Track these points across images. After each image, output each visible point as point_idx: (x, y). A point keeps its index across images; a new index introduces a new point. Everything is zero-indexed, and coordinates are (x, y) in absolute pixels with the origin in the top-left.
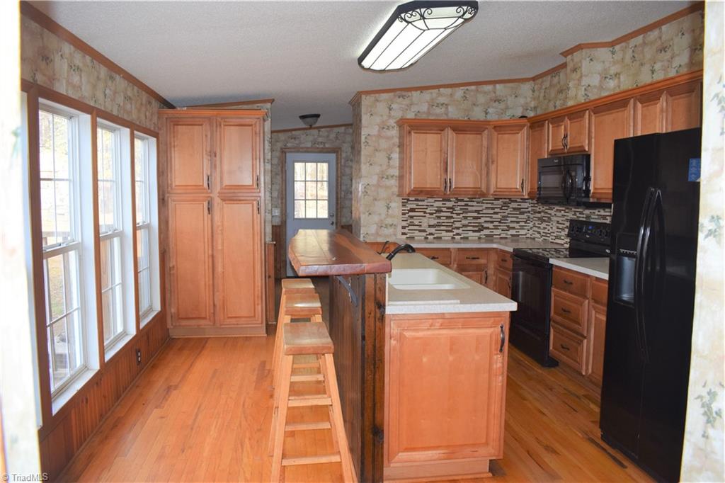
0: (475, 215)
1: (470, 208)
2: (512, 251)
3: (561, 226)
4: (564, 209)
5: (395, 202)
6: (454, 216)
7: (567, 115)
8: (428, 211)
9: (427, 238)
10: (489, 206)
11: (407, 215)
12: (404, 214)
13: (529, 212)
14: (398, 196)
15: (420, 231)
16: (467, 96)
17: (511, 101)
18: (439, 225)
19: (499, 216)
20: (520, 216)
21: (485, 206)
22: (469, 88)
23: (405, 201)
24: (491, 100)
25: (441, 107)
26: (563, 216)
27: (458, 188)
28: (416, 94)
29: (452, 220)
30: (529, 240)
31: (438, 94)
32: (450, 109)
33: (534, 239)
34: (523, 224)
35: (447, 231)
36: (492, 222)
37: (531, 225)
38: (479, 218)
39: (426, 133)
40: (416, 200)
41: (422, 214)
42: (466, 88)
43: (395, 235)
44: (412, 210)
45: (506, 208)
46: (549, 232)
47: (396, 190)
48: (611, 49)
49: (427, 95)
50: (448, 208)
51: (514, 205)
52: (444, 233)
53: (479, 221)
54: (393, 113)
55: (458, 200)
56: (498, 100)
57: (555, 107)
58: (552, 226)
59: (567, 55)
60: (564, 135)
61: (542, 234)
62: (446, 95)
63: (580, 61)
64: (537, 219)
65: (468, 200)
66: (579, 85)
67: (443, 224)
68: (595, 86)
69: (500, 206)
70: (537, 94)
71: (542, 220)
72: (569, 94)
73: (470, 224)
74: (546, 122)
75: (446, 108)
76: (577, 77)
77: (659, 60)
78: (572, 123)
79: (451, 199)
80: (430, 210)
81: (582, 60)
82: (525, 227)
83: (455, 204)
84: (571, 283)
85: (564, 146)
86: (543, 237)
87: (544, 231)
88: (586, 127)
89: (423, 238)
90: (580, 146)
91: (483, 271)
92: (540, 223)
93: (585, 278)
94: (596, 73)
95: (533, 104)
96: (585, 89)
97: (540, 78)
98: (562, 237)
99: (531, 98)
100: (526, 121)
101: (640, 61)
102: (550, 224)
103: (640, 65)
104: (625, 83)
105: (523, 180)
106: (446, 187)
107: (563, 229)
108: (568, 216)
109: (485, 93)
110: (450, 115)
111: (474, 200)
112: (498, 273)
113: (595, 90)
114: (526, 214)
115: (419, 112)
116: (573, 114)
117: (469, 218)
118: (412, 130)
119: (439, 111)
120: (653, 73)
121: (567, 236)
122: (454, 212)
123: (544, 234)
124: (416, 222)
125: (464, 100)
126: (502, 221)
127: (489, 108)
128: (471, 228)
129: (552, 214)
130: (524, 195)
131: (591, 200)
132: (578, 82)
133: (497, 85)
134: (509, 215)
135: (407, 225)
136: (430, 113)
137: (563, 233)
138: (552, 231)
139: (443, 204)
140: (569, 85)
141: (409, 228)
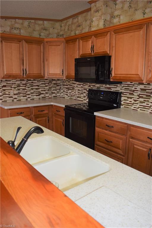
0: (37, 87)
1: (34, 84)
2: (64, 107)
3: (81, 92)
4: (82, 84)
6: (27, 88)
7: (94, 35)
8: (13, 86)
9: (14, 101)
10: (43, 82)
13: (61, 85)
15: (10, 97)
16: (30, 25)
17: (51, 30)
18: (19, 93)
19: (47, 87)
20: (57, 87)
21: (41, 83)
22: (31, 21)
24: (42, 29)
25: (17, 29)
26: (82, 87)
27: (30, 74)
29: (26, 91)
30: (61, 98)
31: (15, 22)
32: (22, 31)
33: (64, 97)
35: (24, 96)
36: (45, 91)
37: (62, 91)
38: (39, 89)
39: (11, 43)
40: (6, 81)
41: (10, 88)
42: (29, 21)
44: (4, 86)
45: (51, 83)
46: (74, 95)
48: (114, 2)
49: (9, 22)
50: (23, 84)
51: (54, 82)
52: (22, 98)
53: (39, 90)
55: (28, 80)
56: (45, 29)
57: (75, 34)
58: (75, 92)
59: (92, 3)
60: (92, 46)
61: (69, 95)
62: (19, 24)
63: (102, 6)
64: (65, 88)
65: (33, 80)
66: (100, 19)
67: (21, 93)
68: (108, 20)
69: (48, 83)
70: (63, 28)
71: (68, 89)
72: (93, 24)
73: (35, 92)
74: (78, 39)
75: (20, 30)
76: (99, 15)
77: (149, 7)
78: (98, 39)
79: (25, 80)
80: (14, 86)
81: (103, 5)
82: (59, 92)
83: (27, 82)
84: (113, 127)
85: (92, 52)
86: (70, 97)
87: (70, 94)
88: (108, 41)
89: (11, 101)
90: (104, 52)
91: (46, 116)
92: (68, 90)
93: (124, 125)
94: (108, 14)
95: (61, 33)
96: (104, 21)
97: (65, 20)
98: (81, 97)
99: (60, 30)
100: (64, 39)
101: (135, 8)
102: (74, 91)
103: (135, 10)
104: (124, 19)
105: (63, 70)
106: (23, 73)
107: (82, 93)
108: (85, 87)
109: (39, 25)
110: (22, 34)
111: (36, 80)
112: (54, 117)
113: (108, 23)
114: (59, 86)
115: (5, 31)
116: (99, 34)
117: (34, 89)
118: (3, 40)
119: (16, 32)
120: (144, 14)
121: (84, 97)
122: (26, 86)
123: (70, 96)
124: (7, 93)
125: (29, 27)
126: (49, 90)
127: (41, 32)
128: (35, 94)
129: (75, 86)
130: (64, 77)
131: (111, 80)
132: (100, 17)
133: (45, 21)
134: (52, 87)
135: (2, 95)
136: (11, 32)
137: (82, 95)
138: (75, 94)
139: (20, 82)
140: (92, 19)
141: (3, 96)
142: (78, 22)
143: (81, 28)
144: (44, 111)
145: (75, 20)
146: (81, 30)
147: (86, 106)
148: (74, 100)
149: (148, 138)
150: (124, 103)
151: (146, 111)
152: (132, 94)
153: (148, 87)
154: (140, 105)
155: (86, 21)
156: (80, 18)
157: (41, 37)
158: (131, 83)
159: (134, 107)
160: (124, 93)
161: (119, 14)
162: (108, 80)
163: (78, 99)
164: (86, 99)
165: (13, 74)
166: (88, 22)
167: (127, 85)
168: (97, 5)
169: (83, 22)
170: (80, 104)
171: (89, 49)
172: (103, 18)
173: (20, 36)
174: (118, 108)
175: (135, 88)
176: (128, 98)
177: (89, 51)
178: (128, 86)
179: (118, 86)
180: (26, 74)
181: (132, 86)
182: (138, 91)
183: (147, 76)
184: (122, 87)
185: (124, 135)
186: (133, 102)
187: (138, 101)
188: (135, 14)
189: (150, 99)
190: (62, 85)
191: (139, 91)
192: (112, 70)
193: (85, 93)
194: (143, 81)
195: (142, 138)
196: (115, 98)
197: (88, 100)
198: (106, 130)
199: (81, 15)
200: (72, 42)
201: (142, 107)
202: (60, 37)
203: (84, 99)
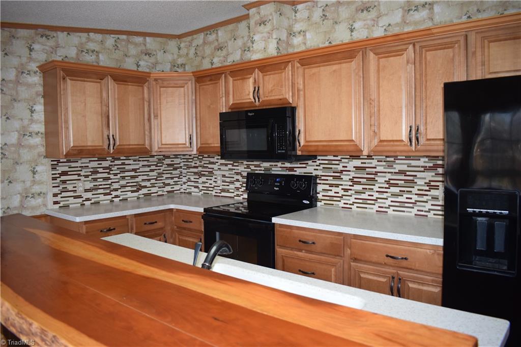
0: (133, 174)
1: (127, 167)
2: (203, 211)
3: (228, 180)
4: (232, 163)
5: (42, 164)
6: (112, 176)
7: (258, 68)
8: (82, 173)
9: (84, 204)
10: (146, 163)
11: (58, 180)
12: (54, 179)
13: (181, 167)
14: (46, 157)
15: (75, 197)
16: (118, 45)
17: (160, 55)
18: (95, 188)
19: (155, 173)
20: (174, 172)
21: (141, 163)
22: (120, 37)
23: (56, 163)
24: (142, 53)
25: (91, 54)
26: (231, 170)
27: (122, 145)
28: (62, 36)
29: (110, 182)
30: (183, 195)
31: (87, 38)
32: (101, 57)
33: (190, 193)
34: (176, 179)
35: (105, 194)
36: (149, 180)
37: (184, 180)
38: (136, 177)
39: (84, 81)
40: (69, 161)
41: (76, 177)
42: (117, 36)
43: (45, 205)
44: (64, 173)
45: (161, 165)
46: (212, 186)
47: (42, 150)
48: (293, 7)
49: (75, 39)
50: (104, 168)
51: (168, 161)
52: (102, 197)
53: (137, 180)
54: (34, 55)
55: (115, 159)
56: (148, 54)
57: (212, 64)
58: (216, 180)
59: (251, 8)
60: (255, 88)
61: (201, 188)
62: (96, 42)
63: (271, 14)
64: (193, 174)
65: (125, 158)
66: (269, 38)
67: (100, 187)
68: (284, 40)
69: (155, 163)
70: (184, 51)
71: (200, 175)
72: (255, 47)
73: (128, 185)
74: (224, 75)
75: (97, 56)
76: (266, 30)
77: (360, 19)
78: (266, 75)
79: (107, 159)
80: (85, 172)
81: (273, 13)
82: (178, 183)
83: (112, 163)
84: (314, 243)
85: (255, 99)
86: (203, 192)
87: (204, 185)
88: (288, 79)
89: (79, 205)
90: (280, 99)
91: (161, 235)
92: (198, 177)
93: (337, 237)
94: (284, 28)
95: (180, 61)
96: (277, 42)
97: (189, 36)
98: (231, 191)
99: (178, 55)
100: (192, 74)
101: (333, 19)
102: (213, 178)
103: (333, 24)
104: (313, 40)
105: (190, 135)
106: (109, 145)
107: (232, 183)
108: (238, 170)
109: (136, 44)
110: (101, 64)
111: (130, 158)
112: (177, 235)
113: (284, 45)
114: (178, 170)
115: (66, 57)
116: (267, 66)
117: (126, 178)
118: (67, 76)
119: (89, 59)
120: (352, 31)
121: (238, 189)
122: (111, 172)
123: (205, 188)
124: (70, 188)
125: (115, 50)
126: (158, 179)
127: (140, 60)
128: (129, 189)
129: (215, 169)
130: (192, 151)
131: (299, 153)
132: (268, 35)
133: (147, 38)
134: (164, 172)
135: (59, 192)
136: (79, 59)
137: (232, 186)
138: (216, 185)
139: (98, 164)
140: (252, 38)
141: (61, 196)
142: (217, 40)
143: (224, 52)
144: (156, 222)
145: (212, 37)
146: (226, 57)
147: (241, 208)
148: (214, 199)
149: (387, 256)
150: (323, 196)
151: (369, 208)
152: (339, 178)
153: (368, 163)
154: (355, 199)
155: (235, 39)
156: (222, 33)
157: (140, 69)
158: (334, 156)
159: (344, 204)
160: (323, 178)
161: (303, 29)
162: (293, 153)
163: (223, 194)
164: (242, 193)
165: (87, 146)
166: (240, 42)
167: (326, 162)
168: (262, 12)
169: (228, 41)
170: (229, 205)
171: (249, 94)
172: (274, 36)
173: (96, 66)
174: (312, 207)
175: (343, 167)
176: (331, 185)
177: (250, 99)
178: (330, 162)
179: (309, 164)
180: (114, 147)
181: (337, 162)
182: (349, 171)
183: (371, 141)
184: (317, 166)
185: (338, 257)
186: (342, 193)
187: (351, 190)
188: (334, 30)
189: (374, 185)
190: (183, 168)
191: (353, 171)
192: (299, 133)
193: (238, 180)
194: (362, 151)
195: (375, 258)
196: (296, 186)
197: (246, 196)
198: (300, 250)
199: (223, 27)
200: (211, 80)
201: (361, 201)
202: (178, 69)
203: (236, 193)
